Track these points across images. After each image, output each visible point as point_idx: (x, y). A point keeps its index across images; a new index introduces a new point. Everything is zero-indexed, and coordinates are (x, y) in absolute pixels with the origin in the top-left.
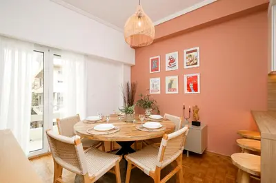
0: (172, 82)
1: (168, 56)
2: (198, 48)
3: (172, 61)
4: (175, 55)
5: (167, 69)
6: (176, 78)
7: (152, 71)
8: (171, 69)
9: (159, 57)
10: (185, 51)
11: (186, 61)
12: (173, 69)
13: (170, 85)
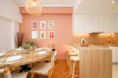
0: (43, 34)
1: (41, 22)
2: (54, 22)
3: (43, 25)
4: (45, 22)
5: (41, 28)
6: (45, 32)
7: (33, 28)
8: (42, 28)
9: (37, 22)
10: (49, 22)
11: (49, 26)
12: (44, 28)
13: (42, 35)
